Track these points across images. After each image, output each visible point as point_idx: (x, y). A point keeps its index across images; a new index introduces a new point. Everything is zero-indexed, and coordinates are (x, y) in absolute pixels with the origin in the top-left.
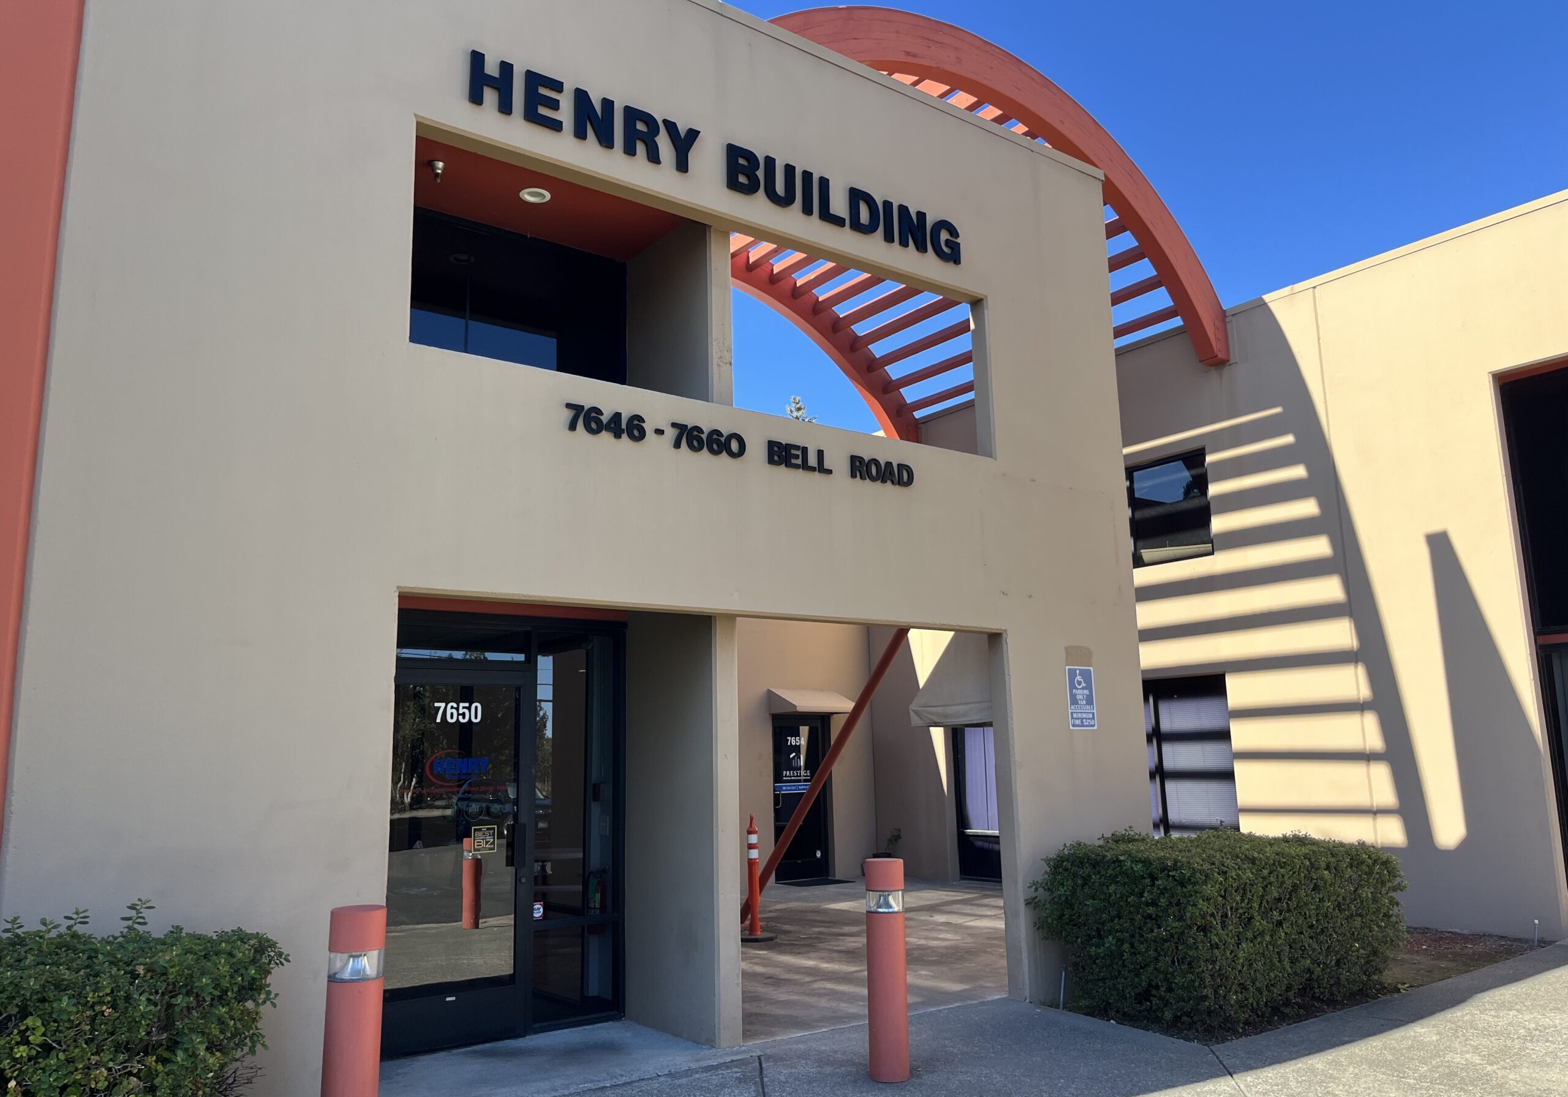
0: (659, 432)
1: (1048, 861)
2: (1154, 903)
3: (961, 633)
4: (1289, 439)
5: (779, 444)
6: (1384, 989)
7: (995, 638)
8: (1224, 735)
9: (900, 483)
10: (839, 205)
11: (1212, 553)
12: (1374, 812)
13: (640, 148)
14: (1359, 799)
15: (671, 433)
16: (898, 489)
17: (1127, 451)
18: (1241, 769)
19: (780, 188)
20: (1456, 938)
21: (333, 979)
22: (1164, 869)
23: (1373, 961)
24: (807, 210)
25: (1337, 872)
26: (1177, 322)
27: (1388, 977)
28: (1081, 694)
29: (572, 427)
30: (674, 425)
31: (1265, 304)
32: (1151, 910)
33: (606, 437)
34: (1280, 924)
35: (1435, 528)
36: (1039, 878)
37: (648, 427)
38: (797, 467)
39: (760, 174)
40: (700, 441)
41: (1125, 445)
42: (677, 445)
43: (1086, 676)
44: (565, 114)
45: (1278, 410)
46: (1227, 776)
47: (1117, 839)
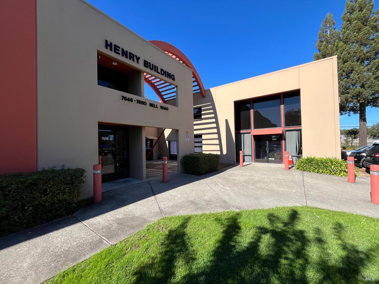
0: (135, 101)
1: (183, 157)
2: (195, 161)
3: (173, 130)
4: (211, 107)
5: (151, 104)
6: (217, 169)
7: (177, 130)
8: (201, 142)
9: (167, 110)
10: (159, 71)
11: (202, 120)
12: (217, 151)
13: (132, 59)
14: (216, 149)
15: (136, 101)
16: (166, 111)
17: (194, 107)
18: (203, 146)
19: (151, 67)
20: (224, 164)
21: (94, 174)
22: (197, 157)
23: (217, 167)
24: (155, 71)
25: (214, 157)
26: (199, 91)
27: (218, 168)
28: (187, 137)
29: (122, 99)
30: (137, 100)
31: (210, 90)
32: (194, 162)
33: (127, 101)
34: (208, 163)
35: (226, 119)
36: (182, 159)
37: (133, 100)
38: (153, 107)
39: (149, 65)
40: (140, 102)
41: (194, 106)
42: (137, 103)
43: (188, 135)
44: (120, 52)
45: (210, 103)
46: (201, 147)
47: (191, 154)
